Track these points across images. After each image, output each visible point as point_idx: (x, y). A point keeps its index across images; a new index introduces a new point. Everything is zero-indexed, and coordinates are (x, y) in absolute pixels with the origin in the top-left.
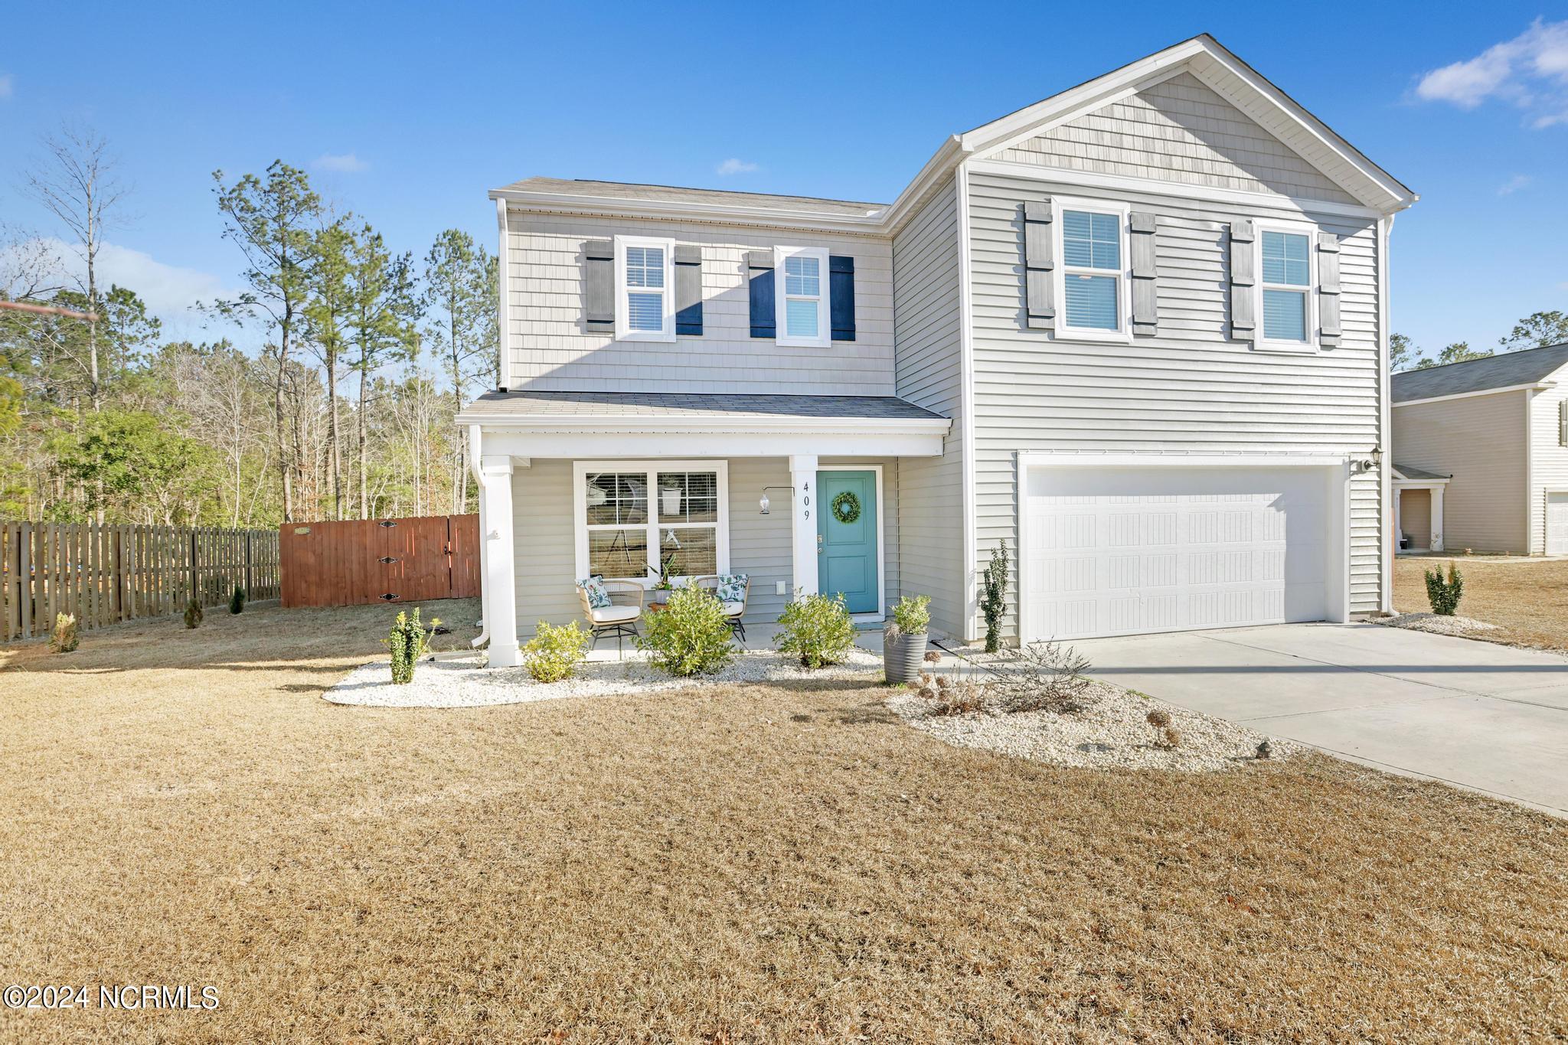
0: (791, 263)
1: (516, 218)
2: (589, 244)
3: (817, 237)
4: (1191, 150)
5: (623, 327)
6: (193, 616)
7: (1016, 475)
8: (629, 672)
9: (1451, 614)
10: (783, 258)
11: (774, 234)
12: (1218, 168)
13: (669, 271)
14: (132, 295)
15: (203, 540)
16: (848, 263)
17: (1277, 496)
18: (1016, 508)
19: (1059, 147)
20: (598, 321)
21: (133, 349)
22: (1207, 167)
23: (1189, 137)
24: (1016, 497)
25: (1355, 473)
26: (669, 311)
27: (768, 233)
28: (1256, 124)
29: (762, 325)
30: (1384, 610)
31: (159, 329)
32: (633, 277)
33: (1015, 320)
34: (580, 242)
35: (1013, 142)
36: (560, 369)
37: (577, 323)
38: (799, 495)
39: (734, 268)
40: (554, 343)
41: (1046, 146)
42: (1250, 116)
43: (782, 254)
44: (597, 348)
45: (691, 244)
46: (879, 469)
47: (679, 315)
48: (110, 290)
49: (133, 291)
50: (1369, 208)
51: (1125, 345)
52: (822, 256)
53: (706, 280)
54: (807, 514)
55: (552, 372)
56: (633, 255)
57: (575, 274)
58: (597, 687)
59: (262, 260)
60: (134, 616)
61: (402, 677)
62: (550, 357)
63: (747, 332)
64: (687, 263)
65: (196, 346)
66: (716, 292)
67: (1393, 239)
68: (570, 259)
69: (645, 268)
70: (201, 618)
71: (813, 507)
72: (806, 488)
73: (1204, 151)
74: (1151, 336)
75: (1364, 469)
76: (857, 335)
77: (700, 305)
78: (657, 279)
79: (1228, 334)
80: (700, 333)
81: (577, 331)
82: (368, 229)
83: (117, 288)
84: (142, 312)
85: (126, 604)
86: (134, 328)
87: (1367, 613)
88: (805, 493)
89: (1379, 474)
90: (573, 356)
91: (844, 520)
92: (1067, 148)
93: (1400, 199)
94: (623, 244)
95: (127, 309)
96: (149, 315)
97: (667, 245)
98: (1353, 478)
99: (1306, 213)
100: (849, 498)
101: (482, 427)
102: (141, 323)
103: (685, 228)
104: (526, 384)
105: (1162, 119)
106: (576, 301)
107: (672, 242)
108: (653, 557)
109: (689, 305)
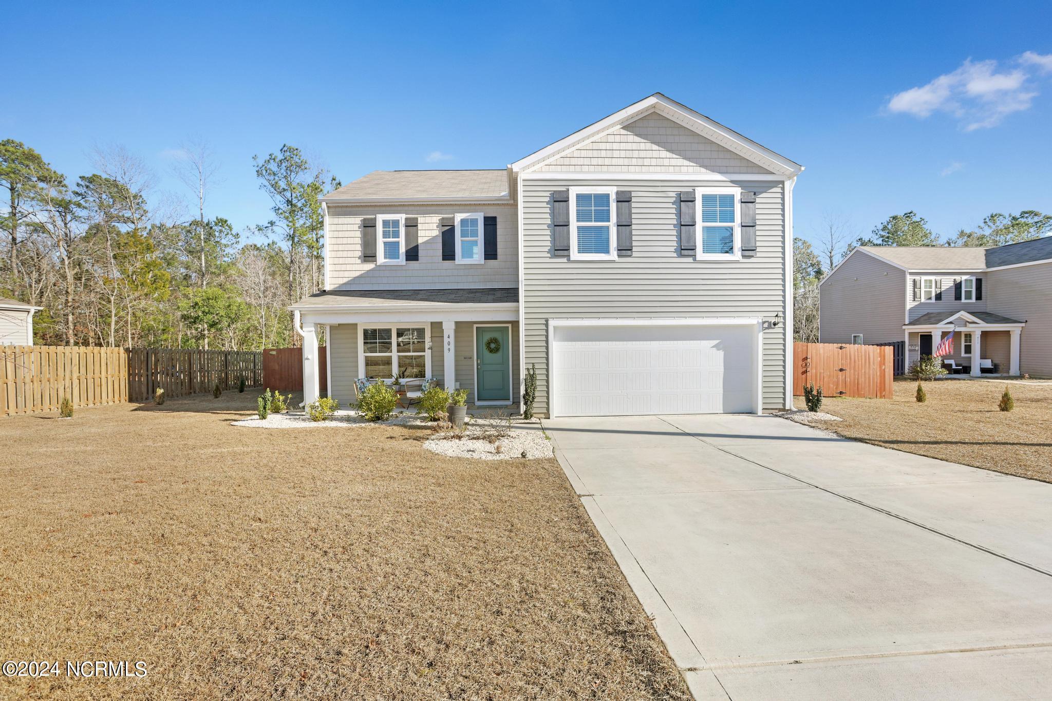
0: (464, 222)
1: (331, 210)
2: (365, 220)
3: (477, 208)
4: (655, 154)
5: (381, 259)
6: (217, 393)
7: (547, 331)
8: (348, 419)
9: (816, 411)
10: (459, 219)
11: (455, 208)
12: (673, 162)
13: (402, 230)
14: (226, 221)
15: (231, 357)
16: (494, 219)
17: (718, 341)
18: (547, 348)
19: (574, 161)
20: (369, 256)
21: (228, 250)
22: (666, 162)
23: (655, 147)
24: (547, 342)
25: (766, 328)
26: (402, 249)
27: (451, 208)
28: (699, 135)
29: (448, 254)
30: (787, 407)
31: (239, 239)
32: (386, 235)
33: (548, 252)
34: (361, 219)
35: (547, 162)
36: (351, 280)
37: (359, 258)
38: (446, 340)
39: (435, 226)
40: (349, 267)
41: (567, 161)
42: (696, 131)
43: (459, 217)
44: (369, 269)
45: (413, 216)
46: (510, 326)
47: (407, 252)
48: (215, 220)
49: (227, 219)
50: (779, 175)
51: (613, 262)
52: (480, 217)
53: (420, 233)
54: (449, 350)
55: (348, 282)
56: (386, 223)
57: (358, 234)
58: (334, 424)
59: (279, 201)
60: (197, 392)
61: (263, 417)
62: (347, 274)
63: (441, 258)
64: (412, 225)
65: (259, 246)
66: (425, 239)
67: (795, 191)
68: (356, 227)
69: (391, 229)
70: (220, 393)
71: (452, 347)
72: (449, 337)
73: (664, 154)
74: (630, 256)
75: (773, 326)
76: (498, 256)
77: (417, 246)
78: (396, 235)
79: (679, 253)
80: (417, 260)
81: (359, 261)
82: (334, 179)
83: (219, 218)
84: (231, 230)
85: (194, 386)
86: (227, 239)
87: (776, 409)
88: (448, 340)
89: (784, 329)
90: (357, 274)
91: (491, 352)
92: (580, 161)
93: (792, 170)
94: (380, 218)
95: (223, 229)
96: (234, 232)
97: (402, 217)
98: (765, 331)
99: (732, 182)
100: (495, 340)
101: (300, 311)
102: (230, 236)
103: (411, 208)
104: (337, 288)
105: (637, 139)
106: (359, 247)
107: (404, 216)
108: (395, 369)
109: (412, 247)
